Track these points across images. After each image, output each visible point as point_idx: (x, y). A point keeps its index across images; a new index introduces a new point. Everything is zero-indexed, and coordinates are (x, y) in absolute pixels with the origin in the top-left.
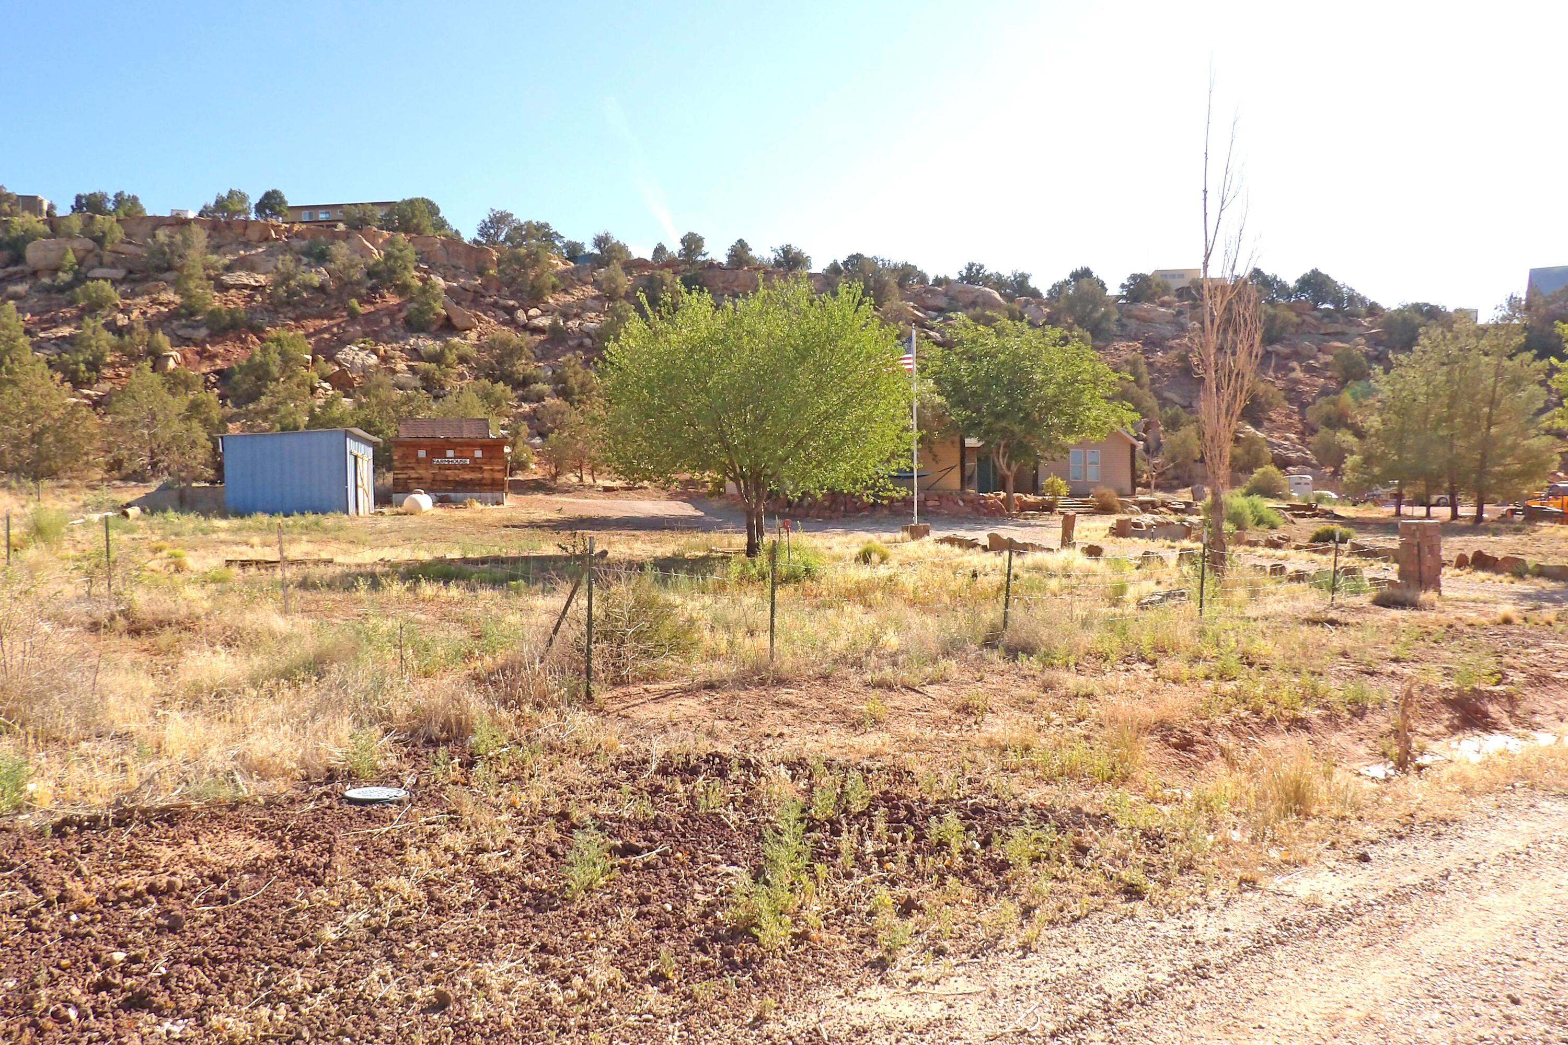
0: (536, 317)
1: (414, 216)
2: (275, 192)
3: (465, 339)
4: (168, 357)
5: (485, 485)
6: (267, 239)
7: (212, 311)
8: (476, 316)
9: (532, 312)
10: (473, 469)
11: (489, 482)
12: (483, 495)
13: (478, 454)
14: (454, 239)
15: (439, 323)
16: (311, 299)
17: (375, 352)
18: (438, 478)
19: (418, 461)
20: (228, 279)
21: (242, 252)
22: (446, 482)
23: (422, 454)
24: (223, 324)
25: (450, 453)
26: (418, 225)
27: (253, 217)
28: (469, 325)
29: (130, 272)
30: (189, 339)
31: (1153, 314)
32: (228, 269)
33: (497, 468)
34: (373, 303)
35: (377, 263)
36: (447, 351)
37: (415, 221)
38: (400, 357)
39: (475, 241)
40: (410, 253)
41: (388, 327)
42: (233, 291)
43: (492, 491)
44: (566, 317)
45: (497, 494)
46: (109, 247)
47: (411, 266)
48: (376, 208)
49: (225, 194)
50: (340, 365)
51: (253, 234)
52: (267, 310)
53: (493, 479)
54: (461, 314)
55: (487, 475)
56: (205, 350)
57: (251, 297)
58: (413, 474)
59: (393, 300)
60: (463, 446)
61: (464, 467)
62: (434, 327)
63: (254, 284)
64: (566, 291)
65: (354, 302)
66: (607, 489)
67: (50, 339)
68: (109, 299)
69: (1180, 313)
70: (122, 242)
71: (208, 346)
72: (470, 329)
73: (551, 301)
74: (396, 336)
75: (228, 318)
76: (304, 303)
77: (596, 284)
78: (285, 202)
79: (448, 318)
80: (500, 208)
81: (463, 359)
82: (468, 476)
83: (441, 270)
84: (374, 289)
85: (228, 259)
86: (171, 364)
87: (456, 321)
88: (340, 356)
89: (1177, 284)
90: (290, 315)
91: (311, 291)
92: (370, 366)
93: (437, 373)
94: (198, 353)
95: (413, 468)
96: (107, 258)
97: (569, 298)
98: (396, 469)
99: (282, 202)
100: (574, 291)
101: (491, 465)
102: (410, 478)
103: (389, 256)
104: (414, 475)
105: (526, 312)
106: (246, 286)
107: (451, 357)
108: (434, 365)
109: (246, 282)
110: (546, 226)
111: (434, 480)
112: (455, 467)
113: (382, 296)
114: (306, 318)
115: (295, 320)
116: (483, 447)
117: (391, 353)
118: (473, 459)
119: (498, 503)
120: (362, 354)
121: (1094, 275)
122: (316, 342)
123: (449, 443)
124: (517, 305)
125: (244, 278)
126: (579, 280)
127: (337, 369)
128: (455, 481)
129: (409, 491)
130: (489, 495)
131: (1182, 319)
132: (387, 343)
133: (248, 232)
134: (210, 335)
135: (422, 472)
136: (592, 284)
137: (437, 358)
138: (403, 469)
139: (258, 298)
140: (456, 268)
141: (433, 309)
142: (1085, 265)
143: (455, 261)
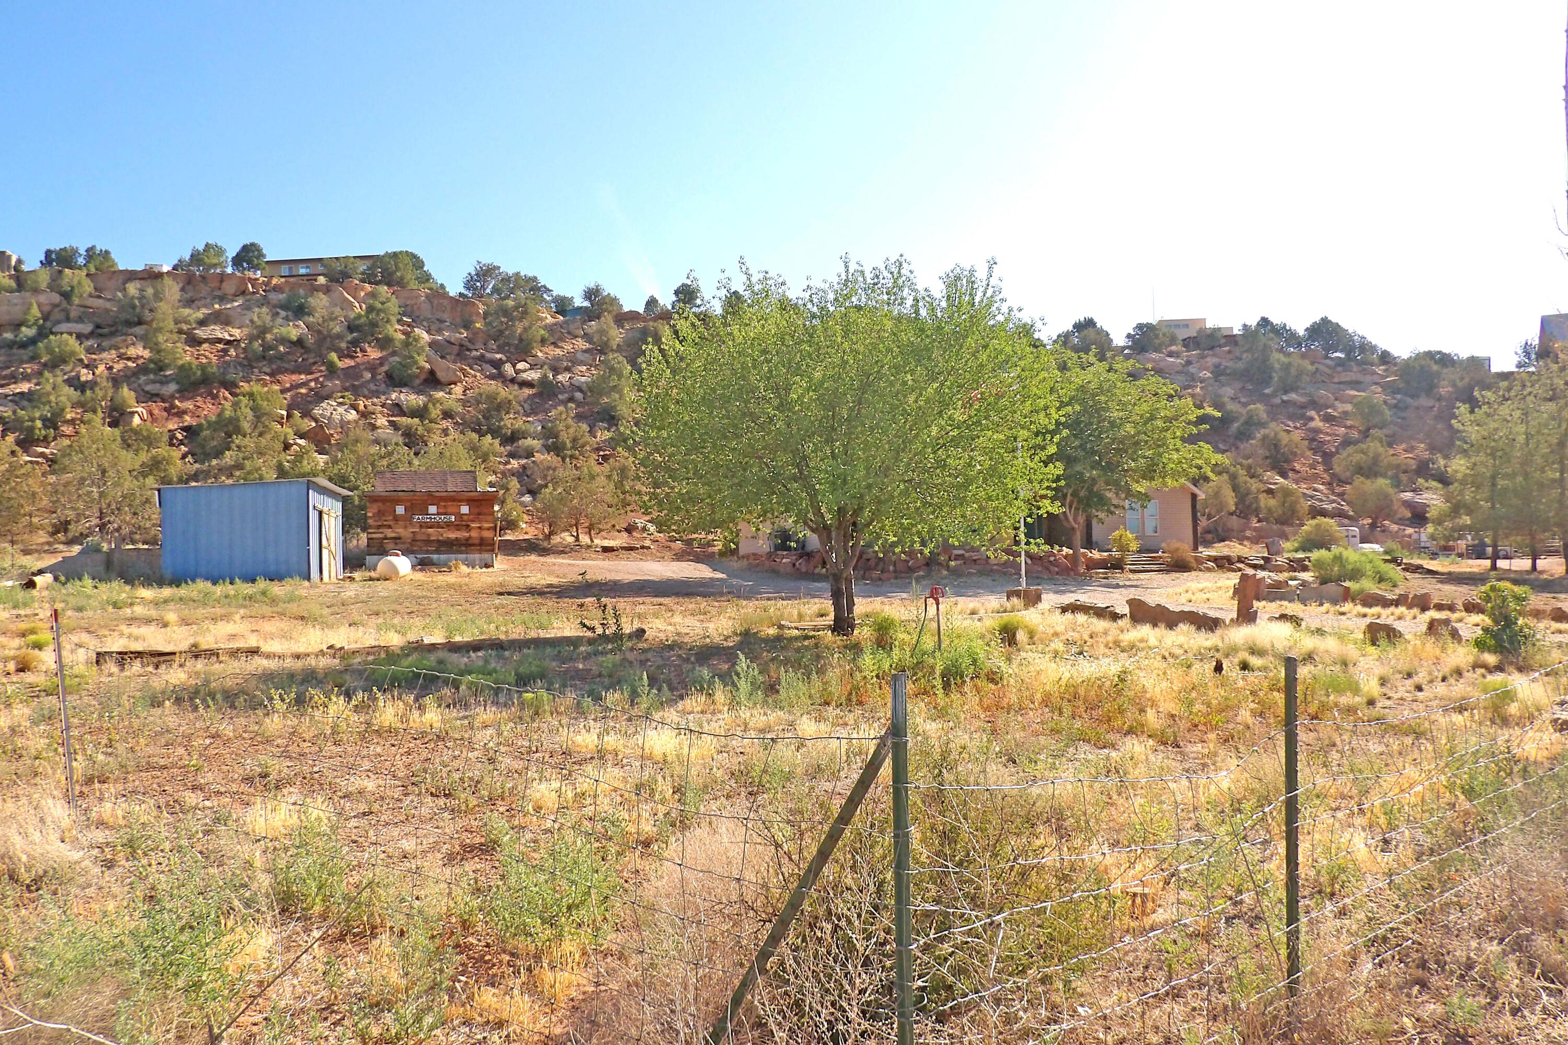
0: (525, 371)
1: (398, 269)
2: (252, 245)
3: (450, 393)
4: (133, 413)
5: (474, 545)
6: (244, 292)
7: (183, 366)
8: (462, 370)
9: (520, 366)
10: (458, 527)
11: (477, 542)
12: (471, 556)
13: (465, 509)
14: (439, 293)
15: (423, 377)
16: (288, 353)
17: (354, 407)
18: (419, 537)
19: (396, 518)
20: (201, 333)
21: (217, 306)
22: (428, 542)
23: (400, 510)
24: (193, 378)
25: (433, 509)
26: (402, 278)
27: (229, 270)
28: (453, 379)
29: (98, 326)
30: (157, 395)
31: (1162, 364)
32: (202, 323)
33: (486, 525)
34: (352, 357)
35: (359, 316)
36: (430, 405)
37: (399, 274)
38: (382, 412)
39: (461, 294)
40: (393, 306)
41: (368, 382)
42: (205, 346)
43: (480, 552)
44: (556, 371)
45: (486, 556)
46: (76, 301)
47: (393, 319)
48: (358, 262)
49: (201, 248)
50: (316, 421)
51: (229, 288)
52: (240, 364)
53: (482, 539)
54: (445, 368)
55: (474, 534)
56: (173, 406)
57: (225, 351)
58: (390, 533)
59: (374, 354)
60: (448, 500)
61: (449, 525)
62: (418, 382)
63: (228, 338)
64: (555, 344)
65: (334, 356)
66: (606, 550)
67: (7, 396)
68: (73, 353)
69: (1189, 363)
70: (91, 296)
71: (177, 402)
72: (455, 384)
73: (540, 354)
74: (377, 391)
75: (199, 373)
76: (281, 357)
77: (587, 337)
78: (264, 256)
79: (432, 372)
80: (487, 260)
81: (447, 415)
82: (453, 535)
83: (425, 323)
84: (355, 343)
85: (200, 315)
86: (136, 420)
87: (441, 375)
88: (317, 411)
89: (1182, 334)
90: (268, 370)
91: (288, 344)
92: (349, 422)
93: (420, 428)
94: (165, 409)
95: (390, 527)
96: (73, 314)
97: (558, 351)
98: (370, 527)
99: (261, 255)
100: (562, 344)
101: (480, 521)
102: (386, 538)
103: (371, 309)
104: (393, 535)
105: (514, 366)
106: (220, 341)
107: (435, 412)
108: (416, 420)
109: (220, 336)
110: (534, 279)
111: (413, 540)
112: (438, 525)
113: (363, 351)
114: (282, 373)
115: (271, 375)
116: (470, 502)
117: (371, 408)
118: (460, 516)
119: (487, 566)
120: (341, 410)
121: (1098, 325)
122: (292, 397)
123: (431, 498)
124: (504, 358)
125: (218, 332)
126: (569, 333)
127: (314, 424)
128: (438, 541)
129: (384, 552)
130: (477, 556)
131: (1192, 369)
132: (367, 398)
133: (224, 285)
134: (179, 391)
135: (401, 531)
136: (582, 337)
137: (420, 413)
138: (379, 527)
139: (232, 352)
140: (441, 321)
141: (416, 362)
142: (1089, 315)
143: (440, 315)
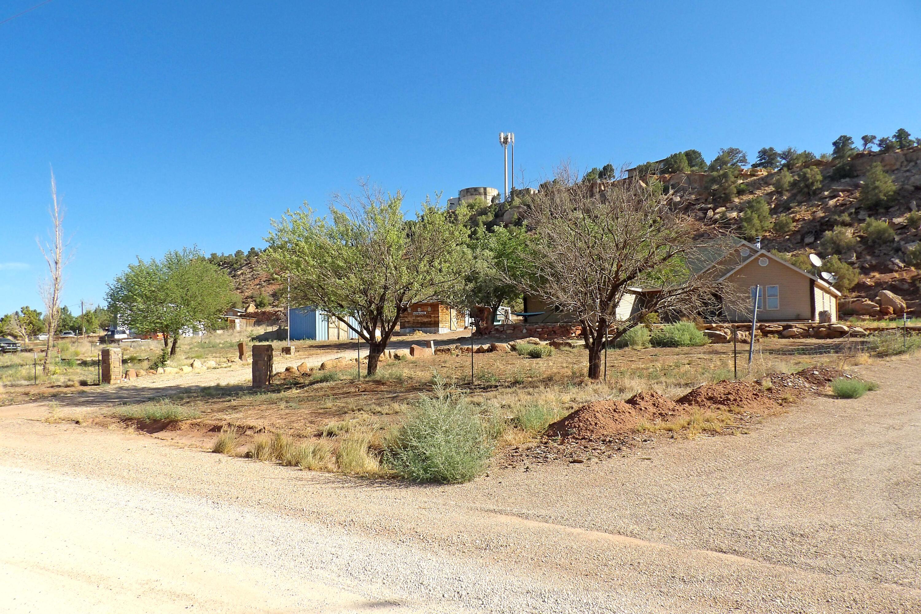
1: (676, 162)
2: (609, 164)
5: (432, 324)
9: (719, 210)
10: (427, 316)
11: (433, 322)
12: (431, 329)
13: (430, 309)
19: (408, 313)
22: (418, 323)
23: (409, 310)
25: (419, 309)
26: (679, 167)
33: (437, 315)
43: (434, 327)
44: (740, 210)
45: (436, 328)
49: (590, 172)
53: (435, 321)
55: (432, 319)
60: (424, 305)
61: (424, 316)
64: (753, 191)
73: (737, 201)
82: (426, 320)
95: (406, 317)
101: (434, 314)
102: (405, 322)
104: (407, 320)
105: (715, 211)
111: (414, 322)
112: (420, 316)
116: (431, 306)
118: (427, 312)
119: (436, 333)
124: (713, 207)
128: (421, 323)
130: (433, 329)
135: (410, 319)
138: (403, 317)
